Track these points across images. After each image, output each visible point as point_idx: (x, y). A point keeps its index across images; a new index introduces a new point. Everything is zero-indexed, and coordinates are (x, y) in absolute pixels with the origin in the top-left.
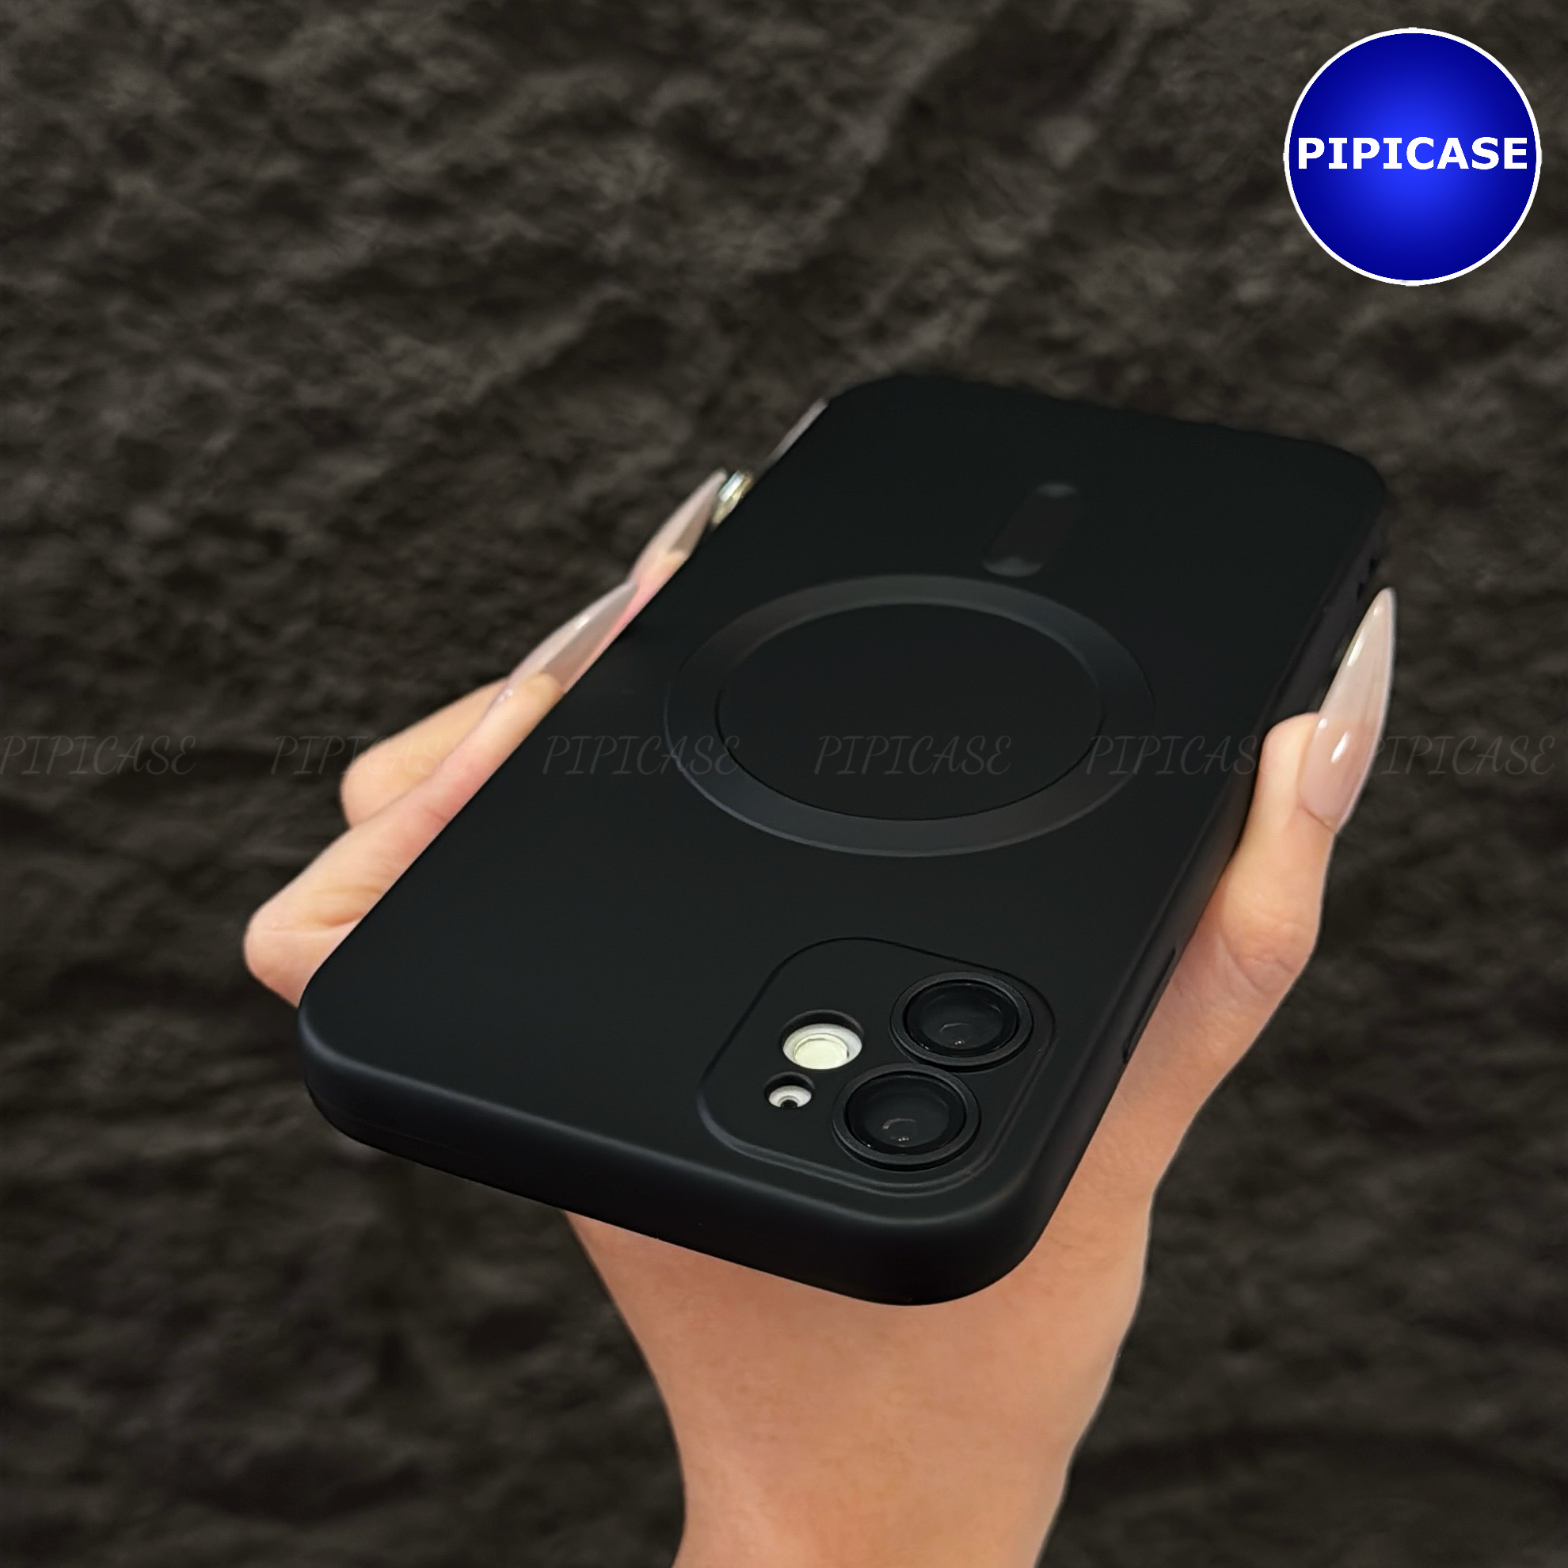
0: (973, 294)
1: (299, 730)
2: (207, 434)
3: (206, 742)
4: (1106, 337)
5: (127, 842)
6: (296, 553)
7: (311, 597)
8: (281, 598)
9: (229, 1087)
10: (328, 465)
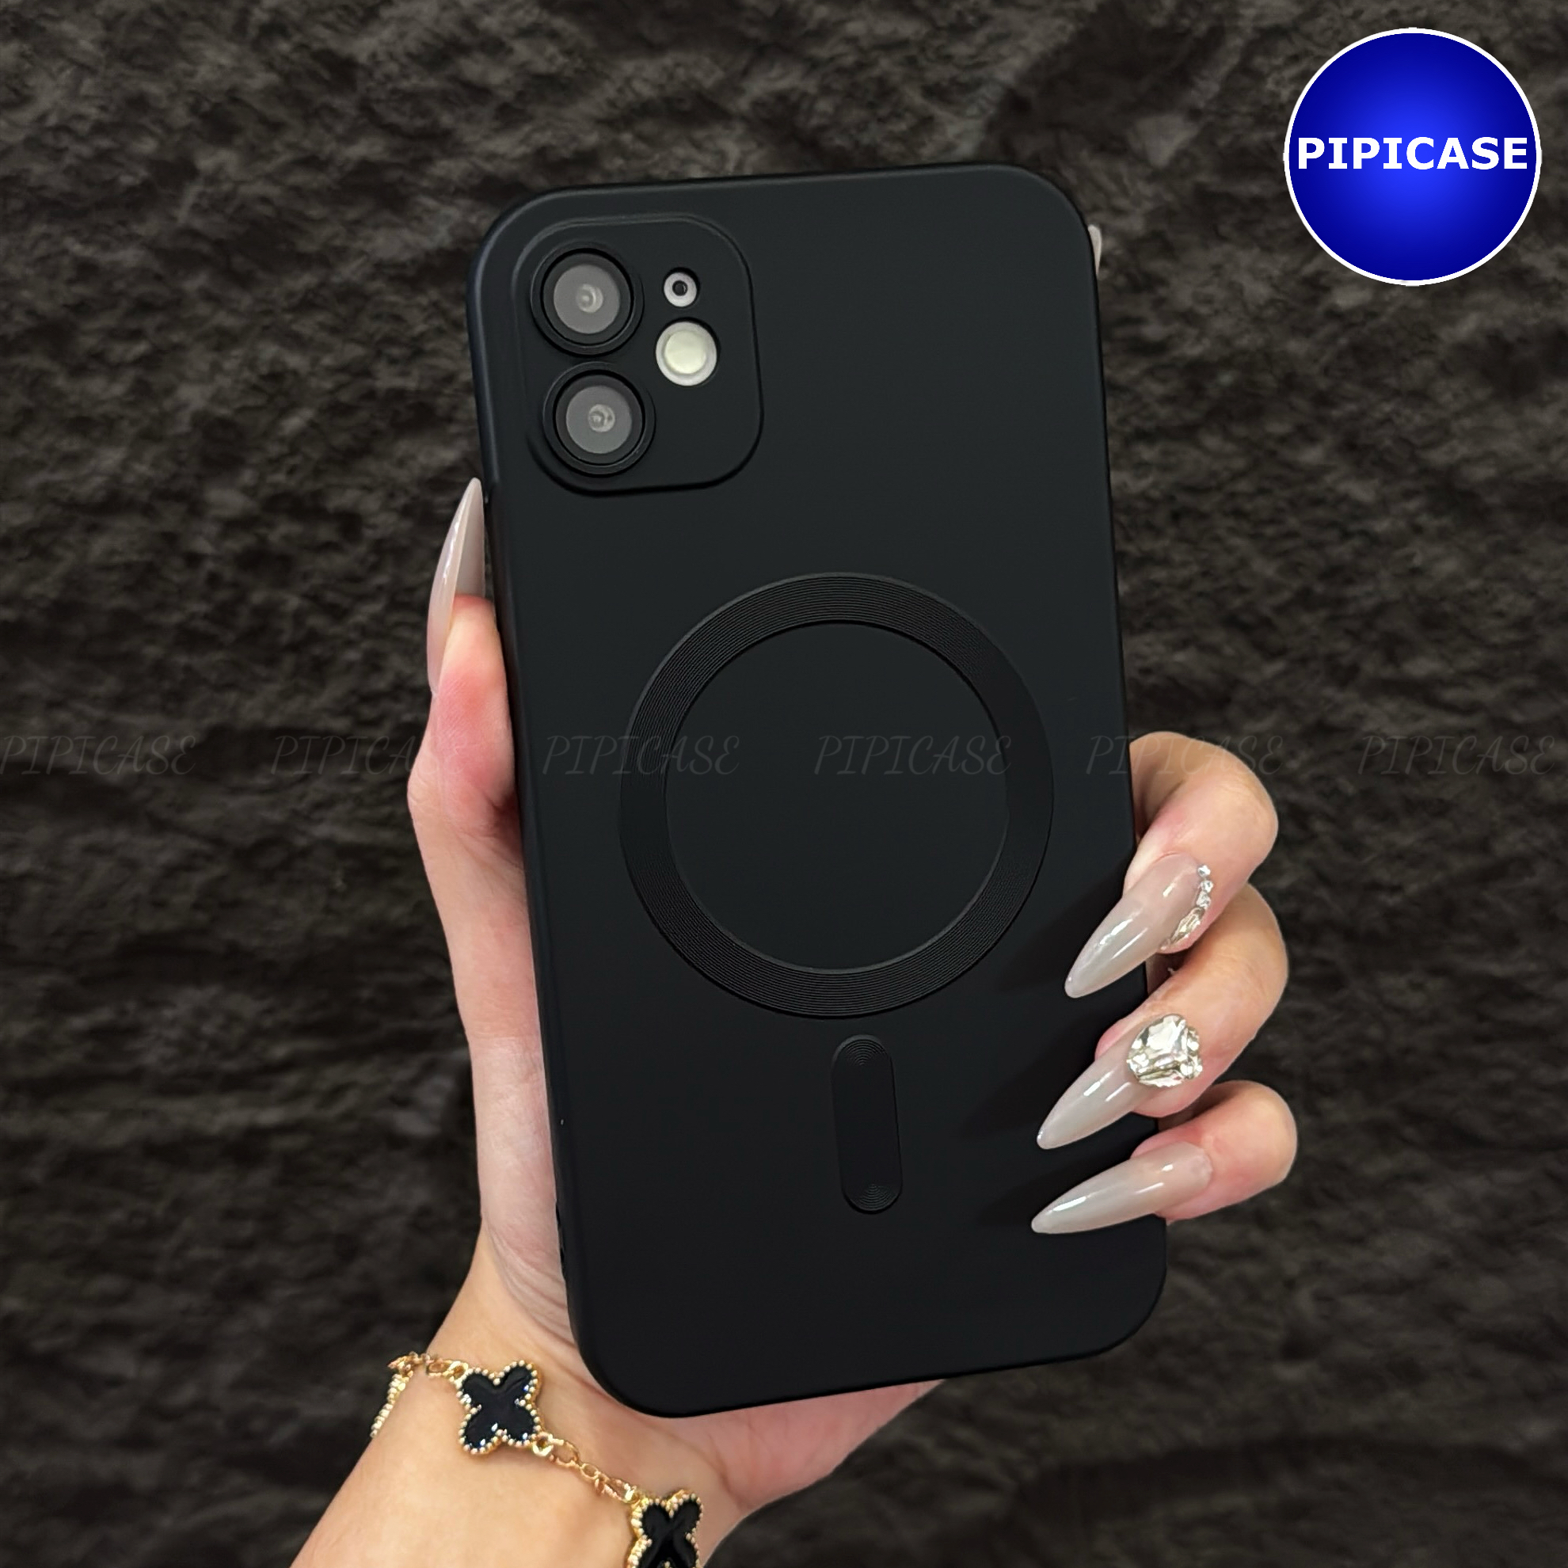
1: (368, 712)
2: (284, 412)
3: (274, 721)
4: (1198, 339)
5: (191, 818)
6: (369, 533)
7: (382, 579)
8: (354, 579)
9: (287, 1065)
10: (403, 446)
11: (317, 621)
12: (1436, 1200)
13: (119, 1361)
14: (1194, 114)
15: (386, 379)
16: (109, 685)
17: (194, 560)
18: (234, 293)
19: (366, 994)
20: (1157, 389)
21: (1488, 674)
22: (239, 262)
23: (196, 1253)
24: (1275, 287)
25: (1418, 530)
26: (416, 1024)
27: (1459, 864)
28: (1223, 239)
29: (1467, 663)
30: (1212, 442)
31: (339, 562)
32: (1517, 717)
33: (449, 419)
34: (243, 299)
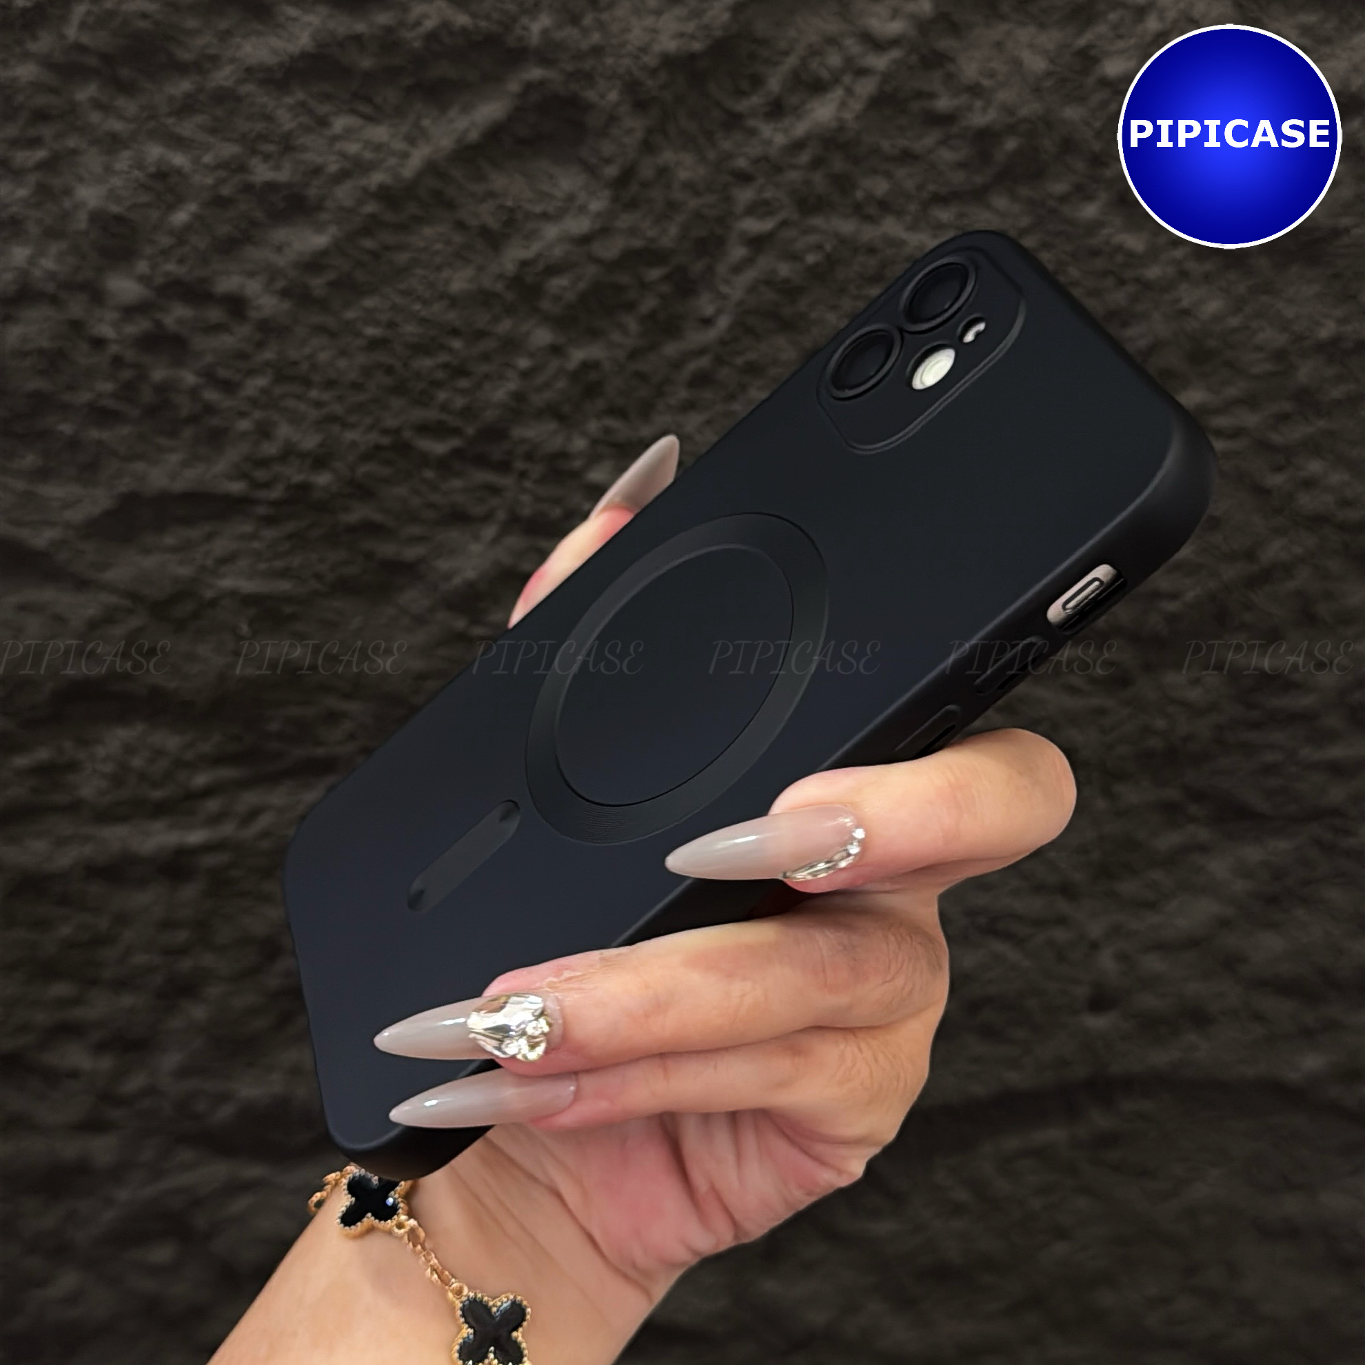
0: (862, 72)
1: (261, 475)
2: (171, 207)
3: (179, 486)
4: (985, 110)
5: (110, 575)
6: (254, 314)
7: (269, 355)
8: (242, 356)
9: (208, 792)
10: (280, 234)
11: (211, 395)
12: (1218, 867)
13: (76, 1056)
15: (262, 173)
16: (30, 460)
17: (99, 343)
18: (121, 102)
19: (274, 726)
20: (947, 155)
21: (1251, 401)
22: (125, 73)
23: (140, 959)
24: (1052, 61)
25: (1184, 275)
26: (320, 751)
27: (1230, 572)
28: (1003, 18)
29: (1232, 392)
30: (1001, 202)
31: (227, 341)
32: (1276, 438)
33: (319, 207)
34: (129, 106)
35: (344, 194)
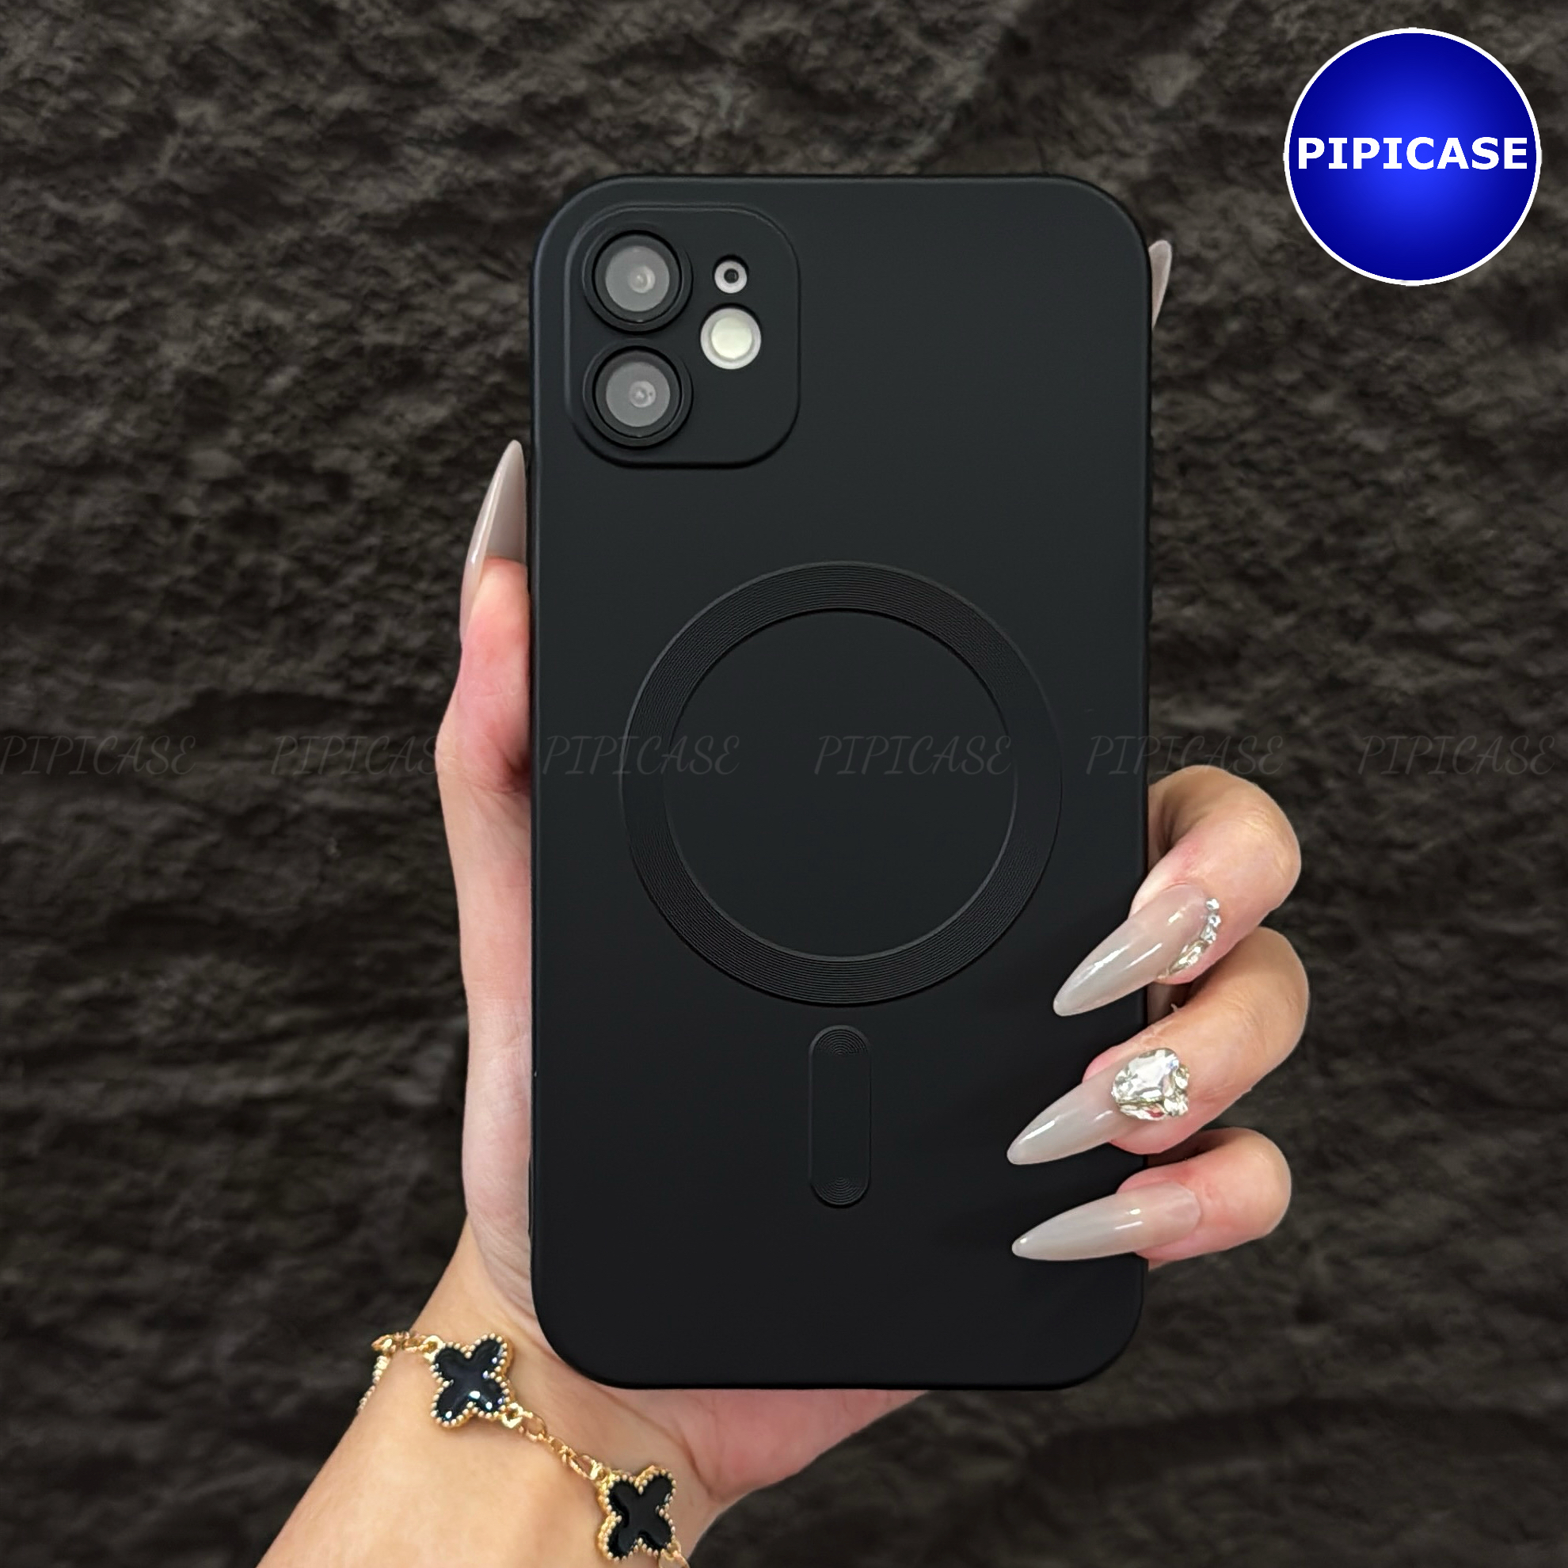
1: (360, 676)
2: (269, 371)
3: (264, 686)
4: (1206, 285)
5: (183, 785)
6: (357, 494)
7: (372, 540)
8: (341, 540)
9: (283, 1034)
10: (392, 404)
11: (305, 584)
12: (1453, 1162)
13: (119, 1333)
14: (1199, 52)
15: (373, 335)
16: (97, 651)
17: (180, 522)
18: (217, 248)
19: (360, 962)
21: (1504, 626)
22: (222, 217)
23: (196, 1224)
24: (1283, 230)
25: (1431, 479)
26: (414, 992)
27: (1474, 821)
28: (1230, 181)
29: (1480, 615)
30: (1219, 390)
31: (327, 523)
32: (1534, 670)
33: (438, 375)
34: (226, 255)
35: (467, 361)
